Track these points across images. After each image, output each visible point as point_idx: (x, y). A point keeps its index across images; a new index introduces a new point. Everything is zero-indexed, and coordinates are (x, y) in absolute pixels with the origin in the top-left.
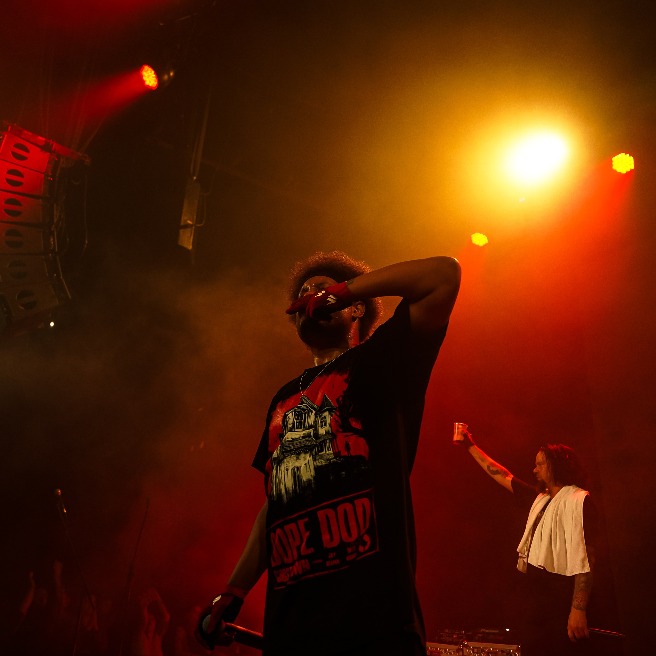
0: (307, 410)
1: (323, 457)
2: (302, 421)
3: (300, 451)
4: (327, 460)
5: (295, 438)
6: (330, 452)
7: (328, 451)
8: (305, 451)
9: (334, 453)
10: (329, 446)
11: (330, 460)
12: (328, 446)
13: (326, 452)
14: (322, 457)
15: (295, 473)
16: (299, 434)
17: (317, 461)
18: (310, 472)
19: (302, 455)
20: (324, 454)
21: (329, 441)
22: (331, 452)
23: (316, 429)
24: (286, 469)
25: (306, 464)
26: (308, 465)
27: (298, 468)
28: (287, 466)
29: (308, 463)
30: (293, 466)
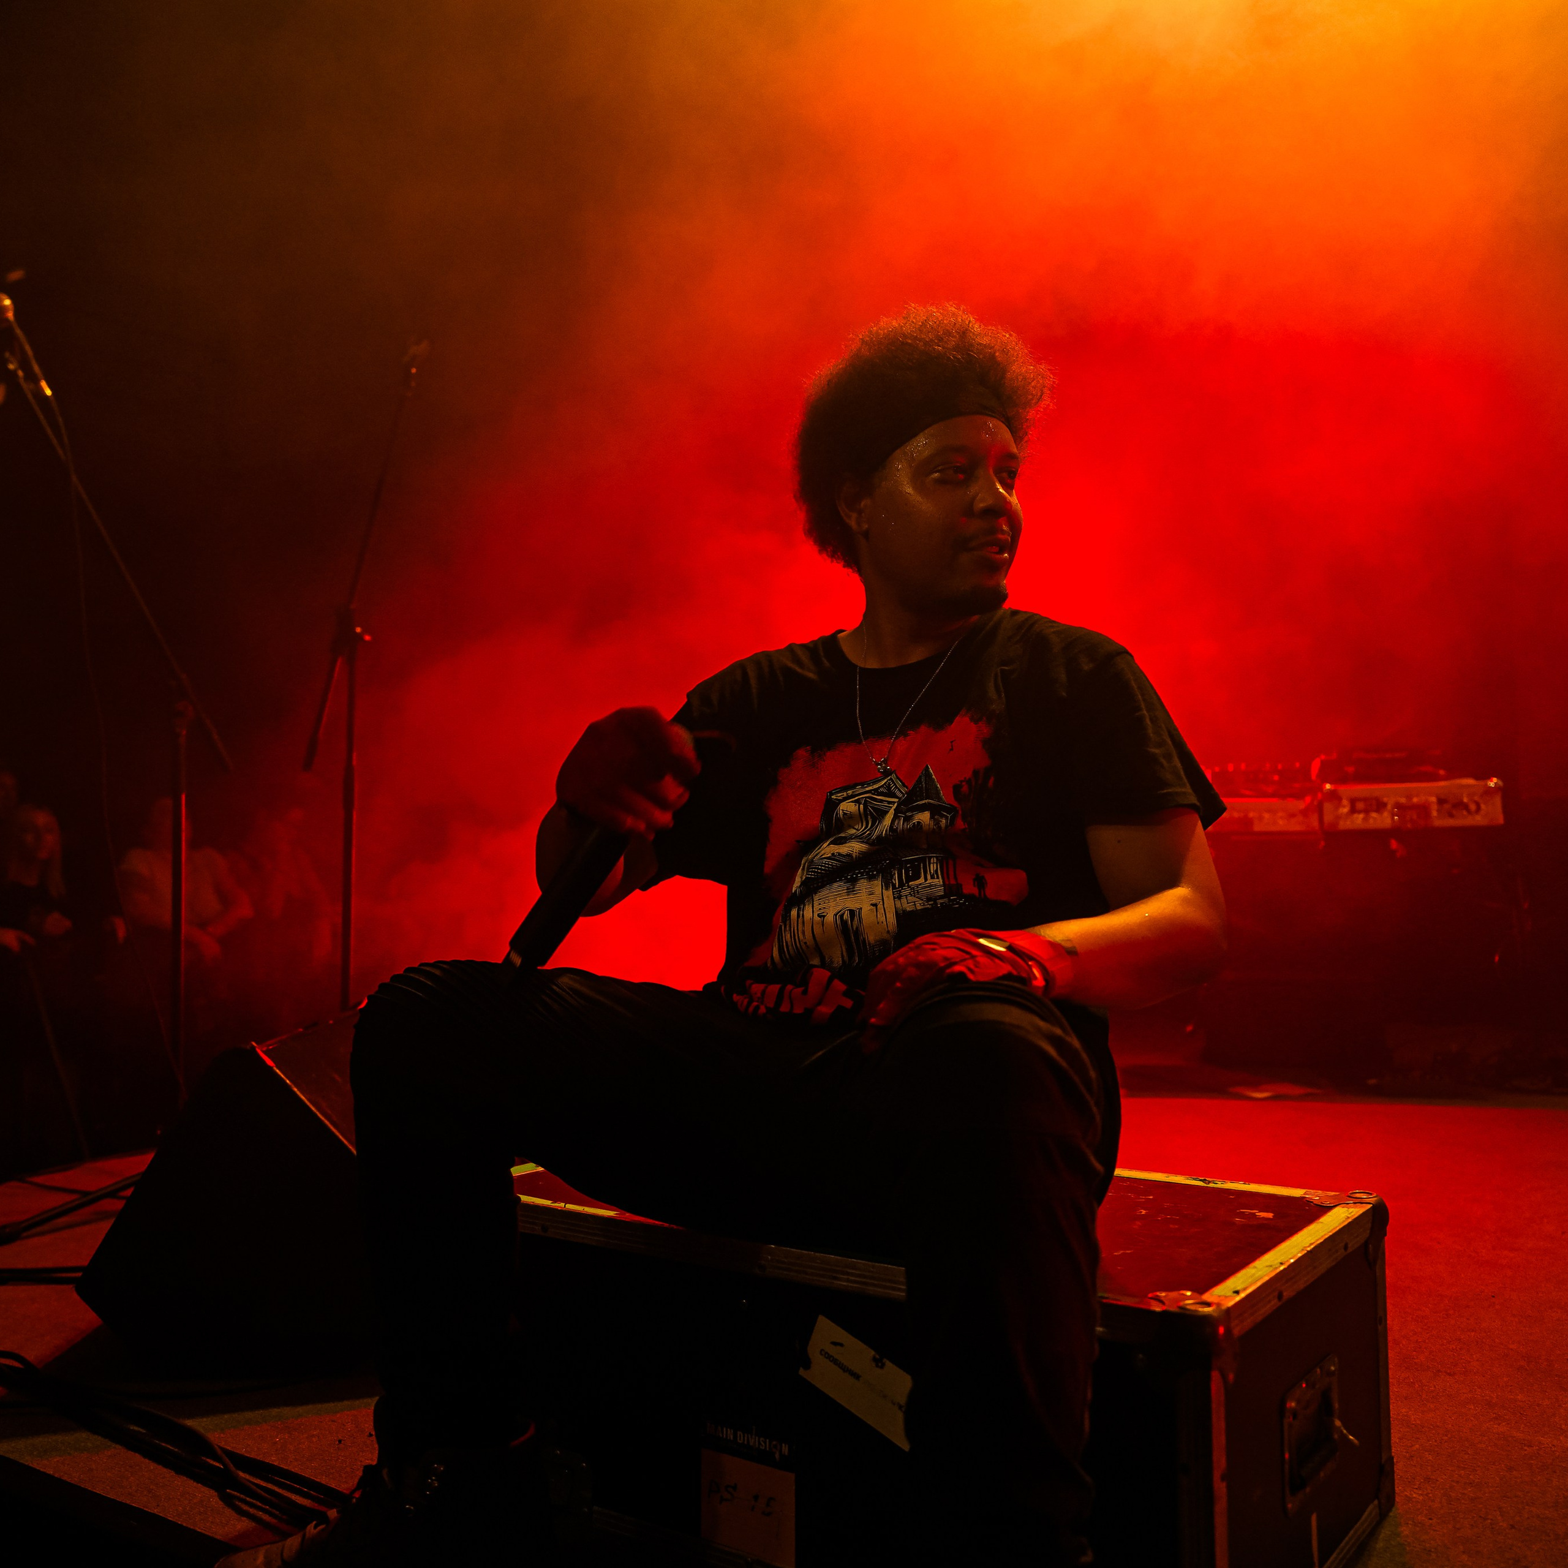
1: (918, 892)
3: (857, 875)
4: (929, 899)
6: (935, 880)
7: (932, 877)
8: (867, 874)
9: (944, 885)
10: (936, 871)
11: (935, 899)
12: (932, 872)
13: (926, 880)
14: (914, 892)
15: (844, 922)
17: (904, 900)
18: (884, 919)
19: (863, 885)
20: (920, 884)
21: (935, 861)
22: (939, 881)
24: (818, 915)
25: (875, 905)
26: (880, 906)
27: (852, 912)
28: (820, 909)
29: (881, 903)
30: (839, 908)
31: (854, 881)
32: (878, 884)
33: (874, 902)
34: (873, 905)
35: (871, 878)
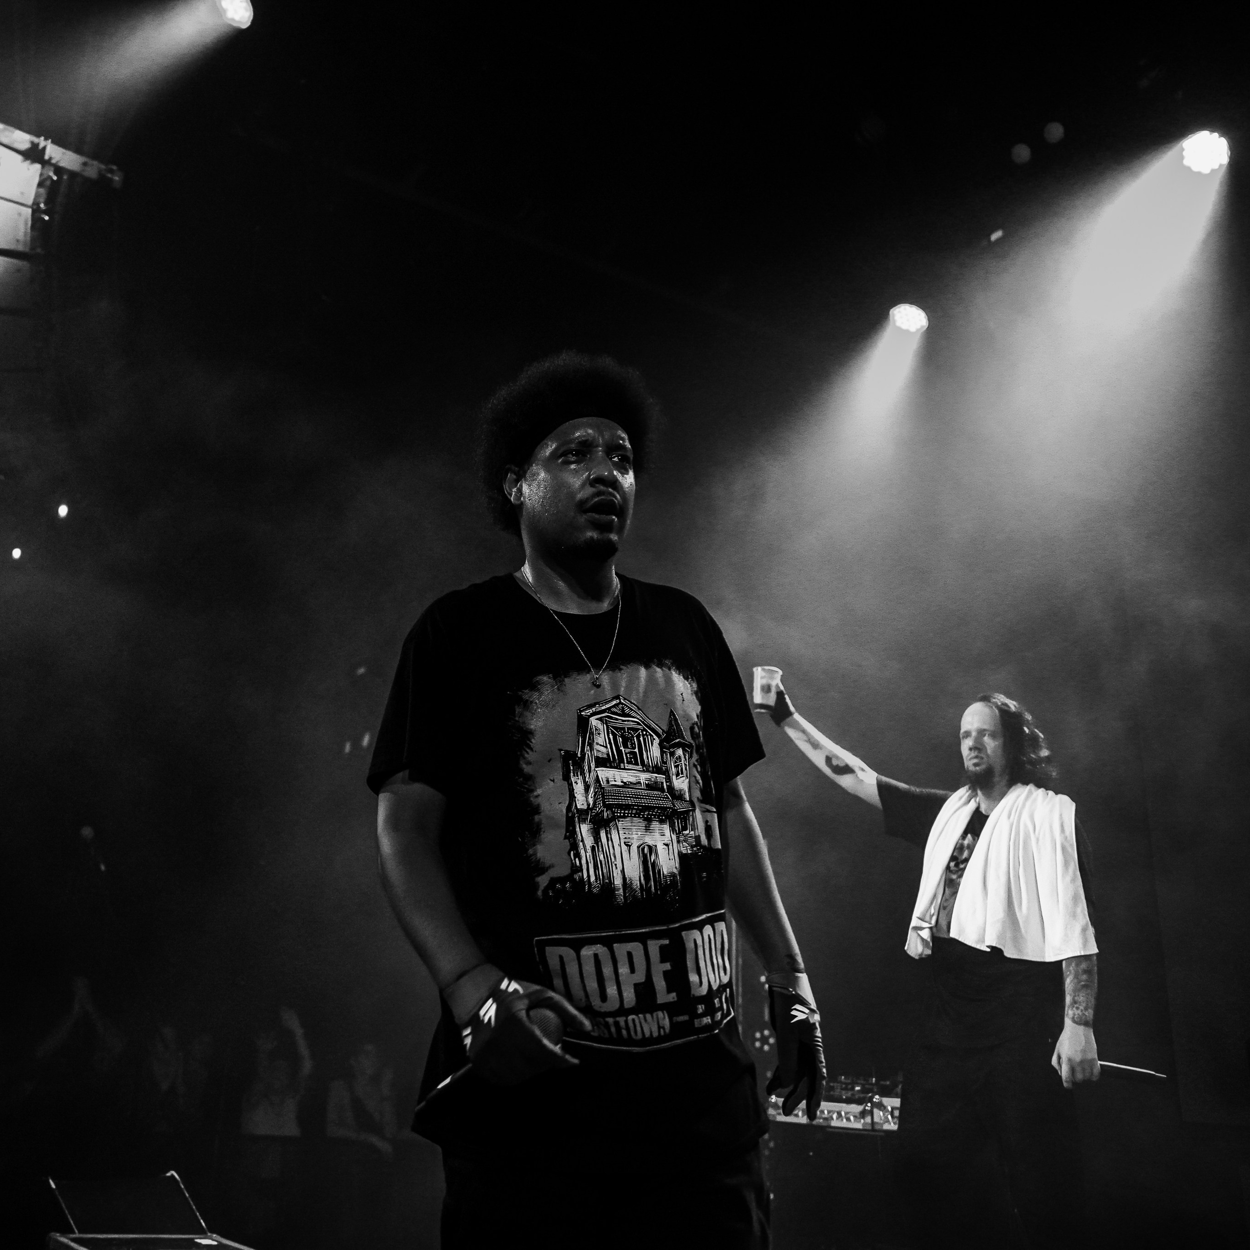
0: (640, 731)
2: (635, 750)
3: (650, 817)
5: (629, 782)
8: (658, 818)
14: (687, 840)
15: (645, 856)
16: (634, 774)
17: (682, 845)
18: (674, 859)
19: (656, 825)
20: (690, 835)
23: (669, 779)
24: (625, 843)
25: (667, 845)
26: (670, 847)
27: (650, 847)
28: (626, 838)
29: (671, 844)
30: (641, 842)
31: (649, 821)
32: (666, 828)
33: (666, 842)
34: (664, 844)
35: (662, 822)
